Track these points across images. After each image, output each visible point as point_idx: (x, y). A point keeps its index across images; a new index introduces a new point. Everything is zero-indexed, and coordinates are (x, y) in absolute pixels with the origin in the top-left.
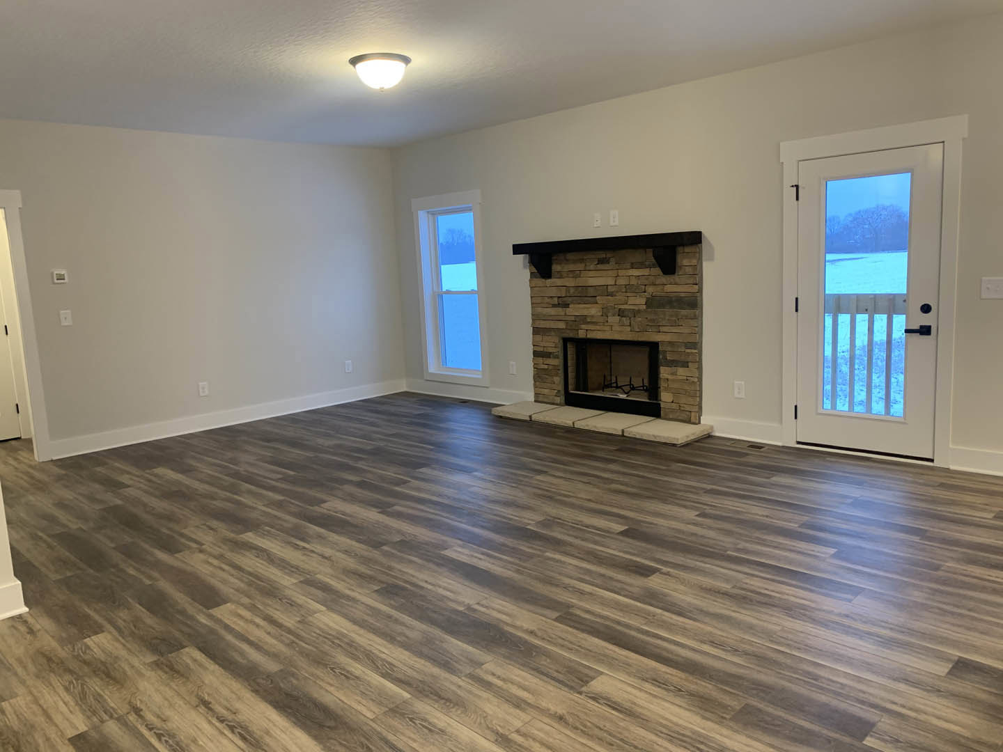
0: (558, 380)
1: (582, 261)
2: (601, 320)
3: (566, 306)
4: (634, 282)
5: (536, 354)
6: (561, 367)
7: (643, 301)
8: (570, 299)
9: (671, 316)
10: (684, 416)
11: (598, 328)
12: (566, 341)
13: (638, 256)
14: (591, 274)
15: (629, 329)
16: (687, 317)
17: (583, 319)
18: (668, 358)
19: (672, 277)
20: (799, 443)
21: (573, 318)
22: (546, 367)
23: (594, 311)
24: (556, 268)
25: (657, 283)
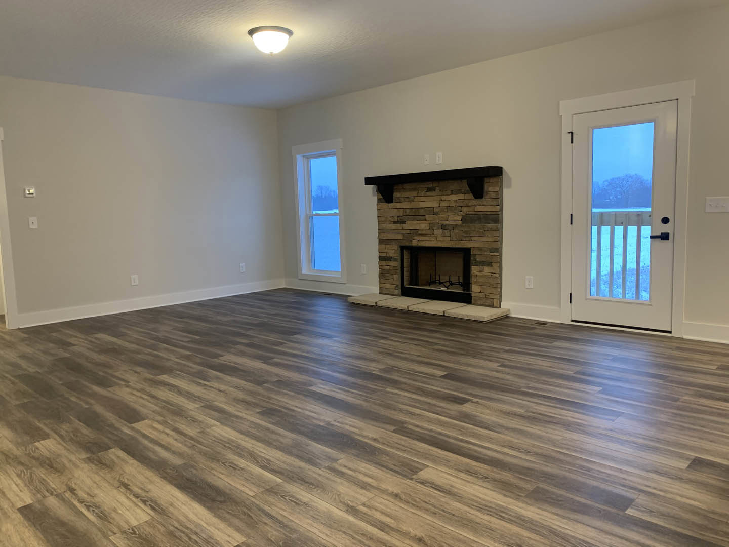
0: (397, 277)
1: (415, 189)
2: (429, 232)
3: (404, 222)
4: (453, 204)
5: (381, 258)
6: (399, 268)
7: (460, 218)
8: (406, 218)
9: (480, 229)
10: (488, 302)
11: (427, 238)
12: (403, 248)
13: (455, 185)
14: (422, 199)
15: (449, 238)
16: (491, 229)
17: (416, 232)
18: (477, 260)
19: (481, 200)
20: (573, 321)
21: (408, 232)
22: (388, 268)
23: (423, 226)
24: (396, 195)
25: (470, 204)
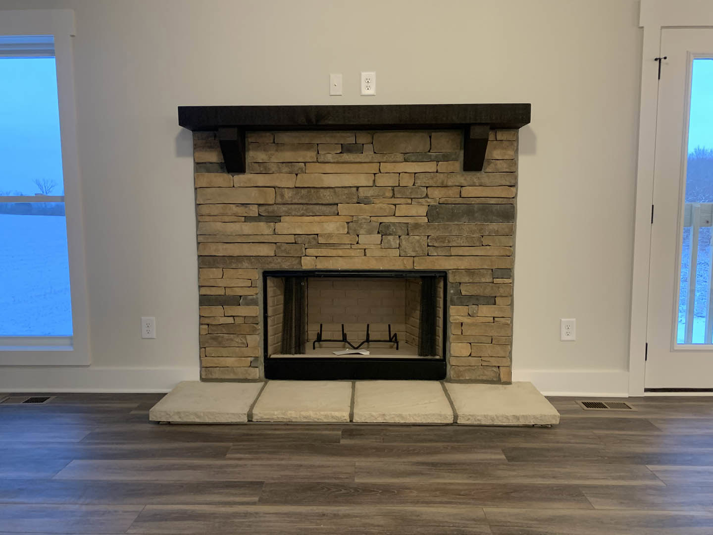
0: (256, 340)
1: (309, 146)
2: (346, 240)
3: (275, 218)
4: (407, 181)
5: (205, 301)
6: (261, 319)
7: (423, 210)
8: (284, 208)
9: (473, 232)
10: (490, 374)
11: (340, 253)
12: (266, 274)
13: (416, 142)
14: (328, 168)
15: (397, 253)
16: (497, 233)
17: (314, 239)
18: (463, 293)
19: (478, 174)
20: (647, 390)
21: (291, 239)
22: (231, 320)
23: (331, 226)
24: (253, 156)
25: (450, 184)
